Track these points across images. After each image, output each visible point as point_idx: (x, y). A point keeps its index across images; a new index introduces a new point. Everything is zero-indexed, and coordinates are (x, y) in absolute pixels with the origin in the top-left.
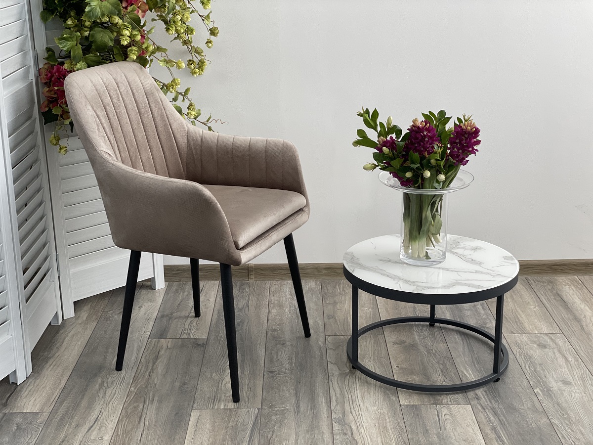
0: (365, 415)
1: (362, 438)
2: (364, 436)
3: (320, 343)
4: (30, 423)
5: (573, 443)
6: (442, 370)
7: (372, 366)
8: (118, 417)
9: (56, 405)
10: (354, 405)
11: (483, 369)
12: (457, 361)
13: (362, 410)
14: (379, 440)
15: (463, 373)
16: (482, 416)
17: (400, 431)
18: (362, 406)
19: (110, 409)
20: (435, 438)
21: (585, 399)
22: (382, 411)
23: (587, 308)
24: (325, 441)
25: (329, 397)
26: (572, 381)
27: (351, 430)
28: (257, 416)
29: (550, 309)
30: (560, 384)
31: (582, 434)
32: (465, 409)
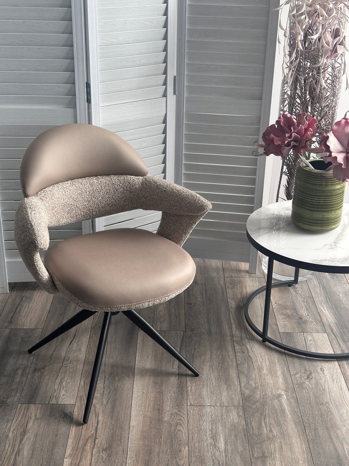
1: (255, 356)
2: (256, 354)
3: (221, 282)
4: (30, 337)
6: (306, 307)
7: (258, 302)
8: (89, 334)
9: (46, 324)
11: (334, 307)
12: (316, 300)
14: (266, 357)
15: (320, 309)
16: (335, 342)
19: (83, 328)
24: (231, 357)
25: (230, 325)
27: (247, 350)
28: (183, 337)
32: (323, 336)
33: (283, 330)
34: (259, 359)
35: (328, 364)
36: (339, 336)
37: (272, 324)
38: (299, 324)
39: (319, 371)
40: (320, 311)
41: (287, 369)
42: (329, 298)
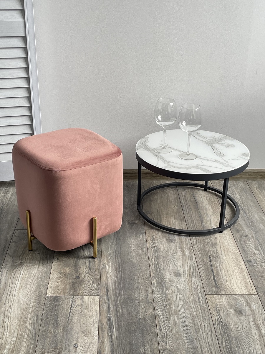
0: (15, 306)
1: (3, 330)
2: (6, 327)
3: (8, 236)
5: (166, 335)
10: (10, 296)
11: (120, 262)
13: (14, 301)
14: (16, 331)
15: (104, 265)
16: (105, 307)
17: (36, 322)
18: (16, 297)
20: (60, 330)
21: (187, 290)
22: (29, 302)
23: (210, 207)
26: (182, 274)
29: (185, 208)
30: (173, 275)
31: (175, 325)
32: (94, 300)
33: (51, 294)
34: (6, 335)
35: (85, 338)
36: (113, 299)
37: (43, 286)
38: (74, 284)
39: (72, 348)
40: (103, 268)
41: (34, 347)
42: (118, 252)
